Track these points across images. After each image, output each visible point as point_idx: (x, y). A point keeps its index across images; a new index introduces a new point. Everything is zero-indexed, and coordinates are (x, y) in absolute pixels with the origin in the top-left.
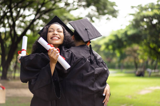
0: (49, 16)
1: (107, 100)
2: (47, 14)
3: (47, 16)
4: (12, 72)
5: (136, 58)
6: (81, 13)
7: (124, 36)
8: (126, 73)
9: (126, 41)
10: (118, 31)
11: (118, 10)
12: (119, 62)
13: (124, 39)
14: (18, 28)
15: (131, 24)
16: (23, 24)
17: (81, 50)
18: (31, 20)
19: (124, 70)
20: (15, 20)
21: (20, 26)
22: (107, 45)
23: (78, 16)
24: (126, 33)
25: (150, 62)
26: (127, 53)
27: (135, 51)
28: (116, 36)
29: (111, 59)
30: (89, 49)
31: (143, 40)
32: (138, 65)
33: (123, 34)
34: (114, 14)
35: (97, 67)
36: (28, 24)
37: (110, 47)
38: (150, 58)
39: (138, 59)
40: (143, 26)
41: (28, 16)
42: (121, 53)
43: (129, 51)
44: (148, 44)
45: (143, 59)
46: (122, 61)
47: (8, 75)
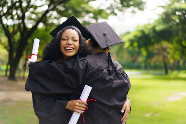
0: (64, 7)
1: (126, 117)
2: (62, 5)
3: (62, 7)
4: (21, 71)
5: (165, 57)
6: (102, 5)
7: (151, 31)
8: (153, 74)
9: (153, 37)
10: (145, 26)
11: (146, 2)
12: (145, 61)
13: (151, 36)
14: (28, 21)
15: (161, 17)
16: (34, 16)
17: (98, 60)
18: (43, 11)
19: (151, 72)
20: (24, 11)
21: (30, 19)
22: (132, 42)
23: (98, 8)
24: (154, 29)
25: (181, 63)
26: (155, 52)
27: (164, 50)
28: (142, 32)
29: (136, 58)
30: (108, 58)
31: (174, 37)
32: (168, 66)
33: (151, 29)
34: (141, 7)
35: (115, 80)
36: (40, 16)
37: (136, 44)
38: (182, 57)
39: (167, 58)
40: (175, 21)
41: (40, 6)
42: (148, 51)
43: (158, 49)
44: (180, 42)
45: (174, 59)
46: (149, 60)
47: (17, 75)
